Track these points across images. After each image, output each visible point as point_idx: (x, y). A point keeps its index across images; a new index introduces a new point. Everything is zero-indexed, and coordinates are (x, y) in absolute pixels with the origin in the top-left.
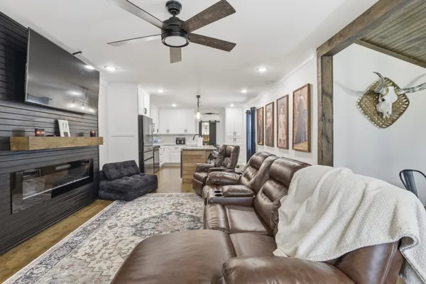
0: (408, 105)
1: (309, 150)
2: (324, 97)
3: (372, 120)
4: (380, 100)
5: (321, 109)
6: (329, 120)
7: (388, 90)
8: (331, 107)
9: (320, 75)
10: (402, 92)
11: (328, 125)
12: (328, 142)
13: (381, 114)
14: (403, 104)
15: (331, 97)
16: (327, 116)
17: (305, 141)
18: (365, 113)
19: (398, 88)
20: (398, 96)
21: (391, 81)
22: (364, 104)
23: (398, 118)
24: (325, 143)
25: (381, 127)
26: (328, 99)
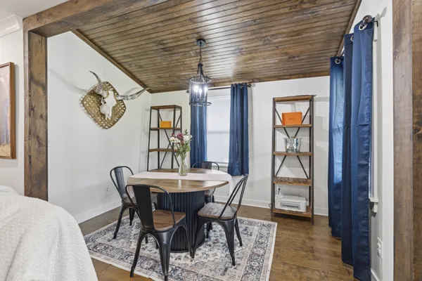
0: (125, 110)
1: (14, 156)
2: (34, 86)
3: (95, 121)
4: (102, 102)
5: (27, 100)
6: (41, 116)
7: (108, 94)
8: (44, 99)
9: (27, 55)
10: (120, 98)
11: (39, 122)
12: (40, 144)
13: (103, 115)
14: (122, 109)
15: (45, 87)
16: (39, 111)
17: (7, 143)
18: (89, 113)
19: (118, 94)
20: (117, 101)
21: (112, 87)
22: (88, 103)
23: (118, 120)
24: (35, 146)
25: (104, 128)
26: (40, 90)
